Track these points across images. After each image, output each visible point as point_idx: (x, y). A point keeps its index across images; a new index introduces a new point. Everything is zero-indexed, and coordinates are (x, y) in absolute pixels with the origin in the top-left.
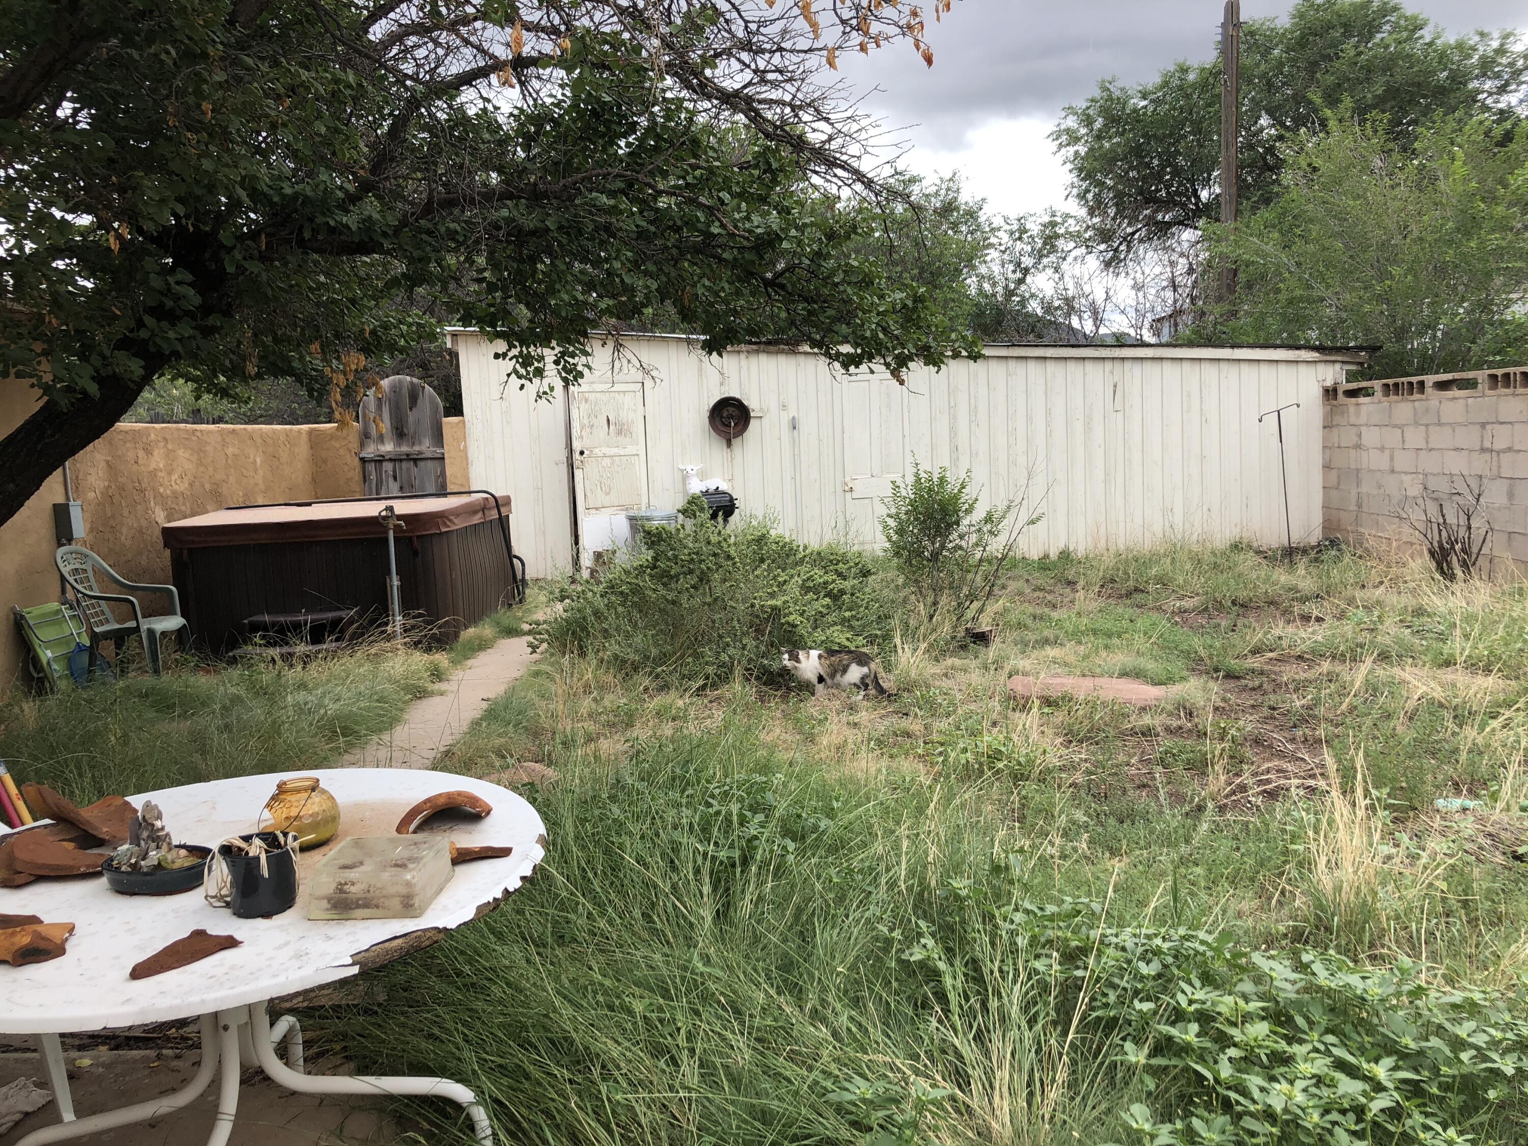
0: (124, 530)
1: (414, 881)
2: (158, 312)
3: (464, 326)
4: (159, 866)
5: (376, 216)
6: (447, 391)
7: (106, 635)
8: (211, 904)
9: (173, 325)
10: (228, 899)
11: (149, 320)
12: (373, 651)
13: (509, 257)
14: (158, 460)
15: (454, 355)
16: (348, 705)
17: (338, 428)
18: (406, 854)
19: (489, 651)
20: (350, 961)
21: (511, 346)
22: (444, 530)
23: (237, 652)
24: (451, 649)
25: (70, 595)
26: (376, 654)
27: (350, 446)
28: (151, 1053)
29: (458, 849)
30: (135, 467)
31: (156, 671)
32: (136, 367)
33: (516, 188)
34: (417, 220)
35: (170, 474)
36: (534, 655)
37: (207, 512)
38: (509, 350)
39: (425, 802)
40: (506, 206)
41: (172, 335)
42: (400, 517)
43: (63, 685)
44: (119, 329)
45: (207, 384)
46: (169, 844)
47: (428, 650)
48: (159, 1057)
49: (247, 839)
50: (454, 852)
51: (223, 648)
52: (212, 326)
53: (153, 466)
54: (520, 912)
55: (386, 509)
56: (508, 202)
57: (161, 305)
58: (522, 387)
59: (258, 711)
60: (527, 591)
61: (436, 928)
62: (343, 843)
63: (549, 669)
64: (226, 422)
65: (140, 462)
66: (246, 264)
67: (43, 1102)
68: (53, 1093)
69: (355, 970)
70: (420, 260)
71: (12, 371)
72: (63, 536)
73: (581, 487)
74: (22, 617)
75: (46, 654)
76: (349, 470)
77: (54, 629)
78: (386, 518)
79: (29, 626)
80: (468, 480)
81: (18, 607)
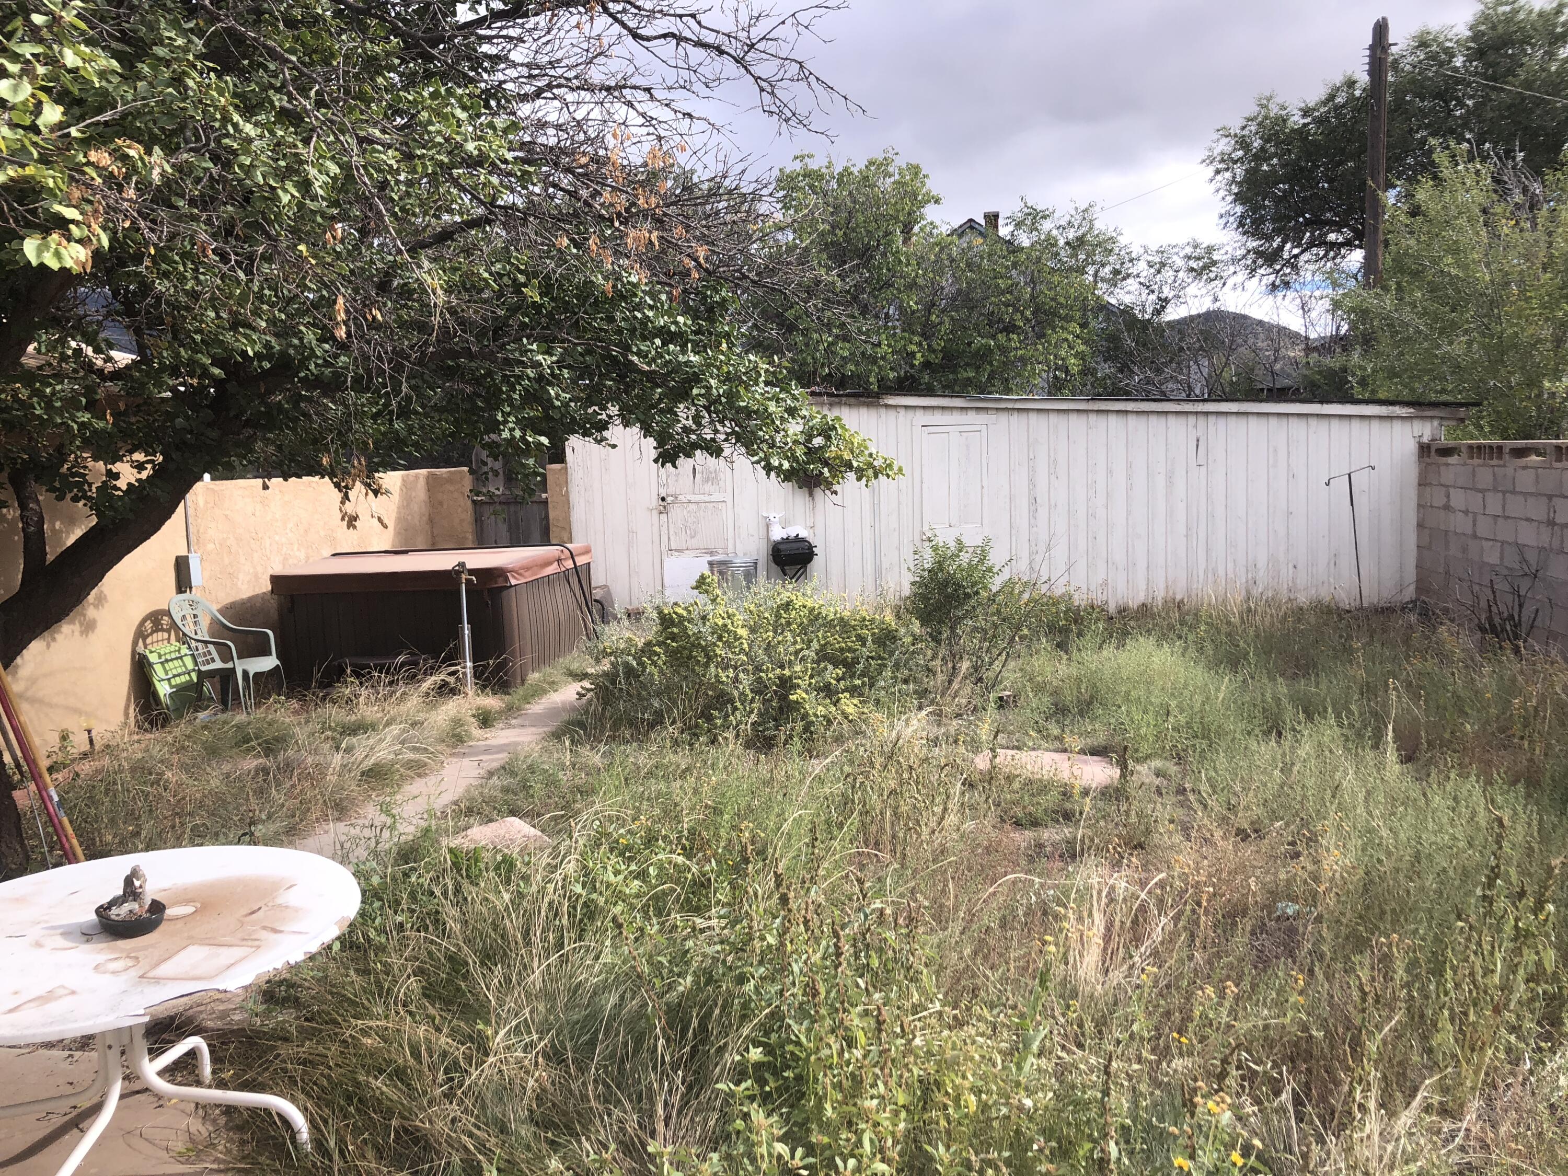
0: (241, 576)
7: (212, 674)
20: (143, 1012)
22: (511, 583)
27: (464, 489)
42: (472, 572)
53: (269, 516)
55: (459, 565)
61: (219, 990)
65: (257, 514)
72: (183, 582)
73: (664, 530)
74: (145, 657)
75: (163, 689)
76: (463, 511)
77: (175, 667)
78: (458, 573)
79: (150, 665)
80: (569, 523)
81: (140, 648)
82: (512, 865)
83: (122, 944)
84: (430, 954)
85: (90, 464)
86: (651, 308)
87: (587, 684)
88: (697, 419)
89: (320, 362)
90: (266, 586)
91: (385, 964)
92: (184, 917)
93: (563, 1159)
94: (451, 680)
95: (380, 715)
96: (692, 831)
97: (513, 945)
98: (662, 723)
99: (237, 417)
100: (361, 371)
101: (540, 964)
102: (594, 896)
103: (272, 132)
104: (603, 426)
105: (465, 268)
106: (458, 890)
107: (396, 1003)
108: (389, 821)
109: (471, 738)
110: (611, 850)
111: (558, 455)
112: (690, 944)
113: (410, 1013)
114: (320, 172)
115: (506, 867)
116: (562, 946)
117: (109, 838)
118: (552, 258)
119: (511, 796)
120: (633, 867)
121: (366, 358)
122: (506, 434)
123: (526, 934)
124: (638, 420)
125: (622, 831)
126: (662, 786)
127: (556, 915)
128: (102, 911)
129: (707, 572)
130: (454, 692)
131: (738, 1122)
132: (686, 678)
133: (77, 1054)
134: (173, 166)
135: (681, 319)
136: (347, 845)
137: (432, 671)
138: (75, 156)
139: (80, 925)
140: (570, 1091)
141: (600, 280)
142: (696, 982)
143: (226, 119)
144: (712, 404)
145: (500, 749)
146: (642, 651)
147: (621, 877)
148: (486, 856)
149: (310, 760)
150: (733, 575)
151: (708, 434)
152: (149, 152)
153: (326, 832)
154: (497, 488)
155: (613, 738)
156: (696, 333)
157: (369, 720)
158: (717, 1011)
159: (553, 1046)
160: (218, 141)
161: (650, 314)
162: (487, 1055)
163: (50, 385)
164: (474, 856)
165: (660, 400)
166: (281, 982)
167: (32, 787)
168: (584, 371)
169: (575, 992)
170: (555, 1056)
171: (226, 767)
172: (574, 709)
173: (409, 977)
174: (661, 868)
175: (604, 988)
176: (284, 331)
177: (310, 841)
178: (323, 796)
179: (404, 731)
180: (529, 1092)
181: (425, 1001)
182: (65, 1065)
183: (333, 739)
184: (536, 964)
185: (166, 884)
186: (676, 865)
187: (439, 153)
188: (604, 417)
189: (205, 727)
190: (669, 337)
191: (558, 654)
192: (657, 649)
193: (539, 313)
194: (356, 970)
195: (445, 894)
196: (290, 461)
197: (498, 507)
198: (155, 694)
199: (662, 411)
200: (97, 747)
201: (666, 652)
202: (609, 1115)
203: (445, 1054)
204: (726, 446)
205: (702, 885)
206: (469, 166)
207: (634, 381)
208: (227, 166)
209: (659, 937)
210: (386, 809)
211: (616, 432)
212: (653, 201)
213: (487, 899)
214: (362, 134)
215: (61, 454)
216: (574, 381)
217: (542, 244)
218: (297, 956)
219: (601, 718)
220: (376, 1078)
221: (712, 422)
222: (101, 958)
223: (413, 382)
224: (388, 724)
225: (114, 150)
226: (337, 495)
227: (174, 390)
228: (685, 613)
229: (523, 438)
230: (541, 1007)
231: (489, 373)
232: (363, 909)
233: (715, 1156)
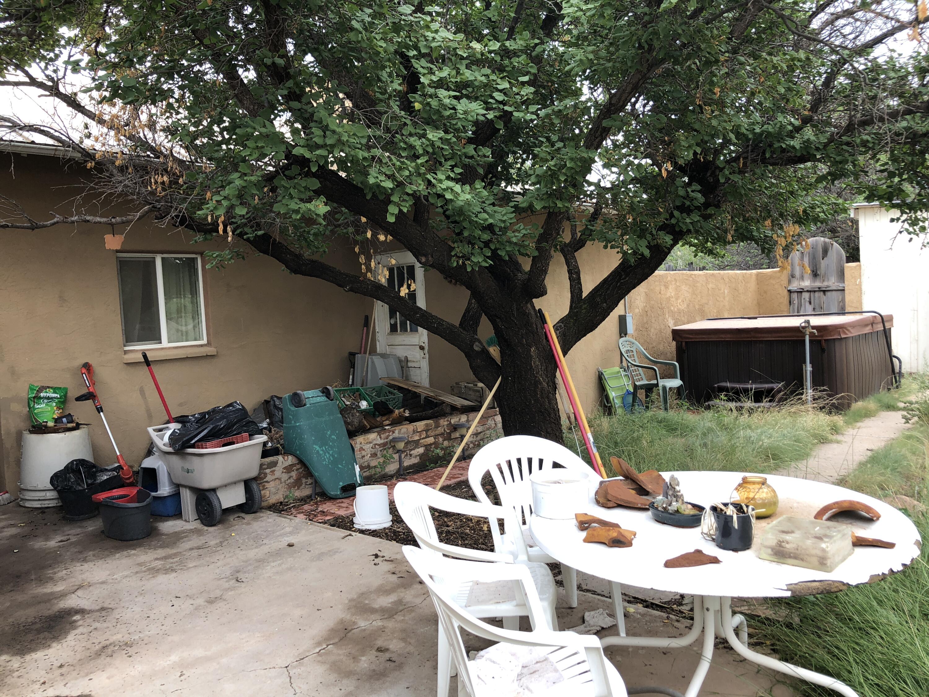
0: (652, 330)
1: (827, 550)
2: (683, 209)
3: (867, 202)
4: (677, 511)
5: (813, 138)
6: (848, 246)
7: (642, 387)
8: (704, 538)
9: (688, 215)
10: (714, 537)
11: (676, 213)
12: (793, 410)
13: (905, 153)
14: (671, 292)
15: (855, 222)
16: (777, 441)
17: (779, 271)
18: (822, 532)
19: (872, 418)
20: (786, 588)
21: (903, 212)
22: (843, 336)
23: (711, 403)
24: (845, 414)
25: (625, 364)
26: (795, 413)
27: (782, 283)
28: (665, 615)
29: (857, 537)
30: (660, 295)
31: (666, 409)
32: (668, 239)
33: (914, 107)
34: (840, 137)
35: (677, 299)
36: (907, 425)
37: (696, 321)
38: (901, 216)
39: (835, 503)
40: (905, 119)
41: (688, 221)
42: (814, 327)
43: (620, 411)
44: (661, 220)
45: (701, 248)
46: (683, 500)
47: (830, 413)
48: (668, 618)
49: (726, 505)
50: (854, 538)
51: (703, 400)
52: (709, 214)
53: (668, 295)
54: (896, 591)
55: (805, 322)
56: (907, 117)
57: (684, 204)
58: (911, 240)
59: (722, 438)
60: (903, 381)
61: (841, 582)
62: (779, 519)
63: (919, 435)
64: (707, 270)
65: (662, 292)
66: (731, 177)
67: (610, 624)
68: (617, 621)
69: (788, 594)
70: (841, 162)
71: (609, 245)
72: (623, 331)
74: (602, 373)
75: (613, 394)
76: (782, 298)
77: (617, 381)
78: (804, 328)
79: (606, 379)
80: (861, 304)
81: (600, 369)
90: (670, 335)
197: (806, 294)
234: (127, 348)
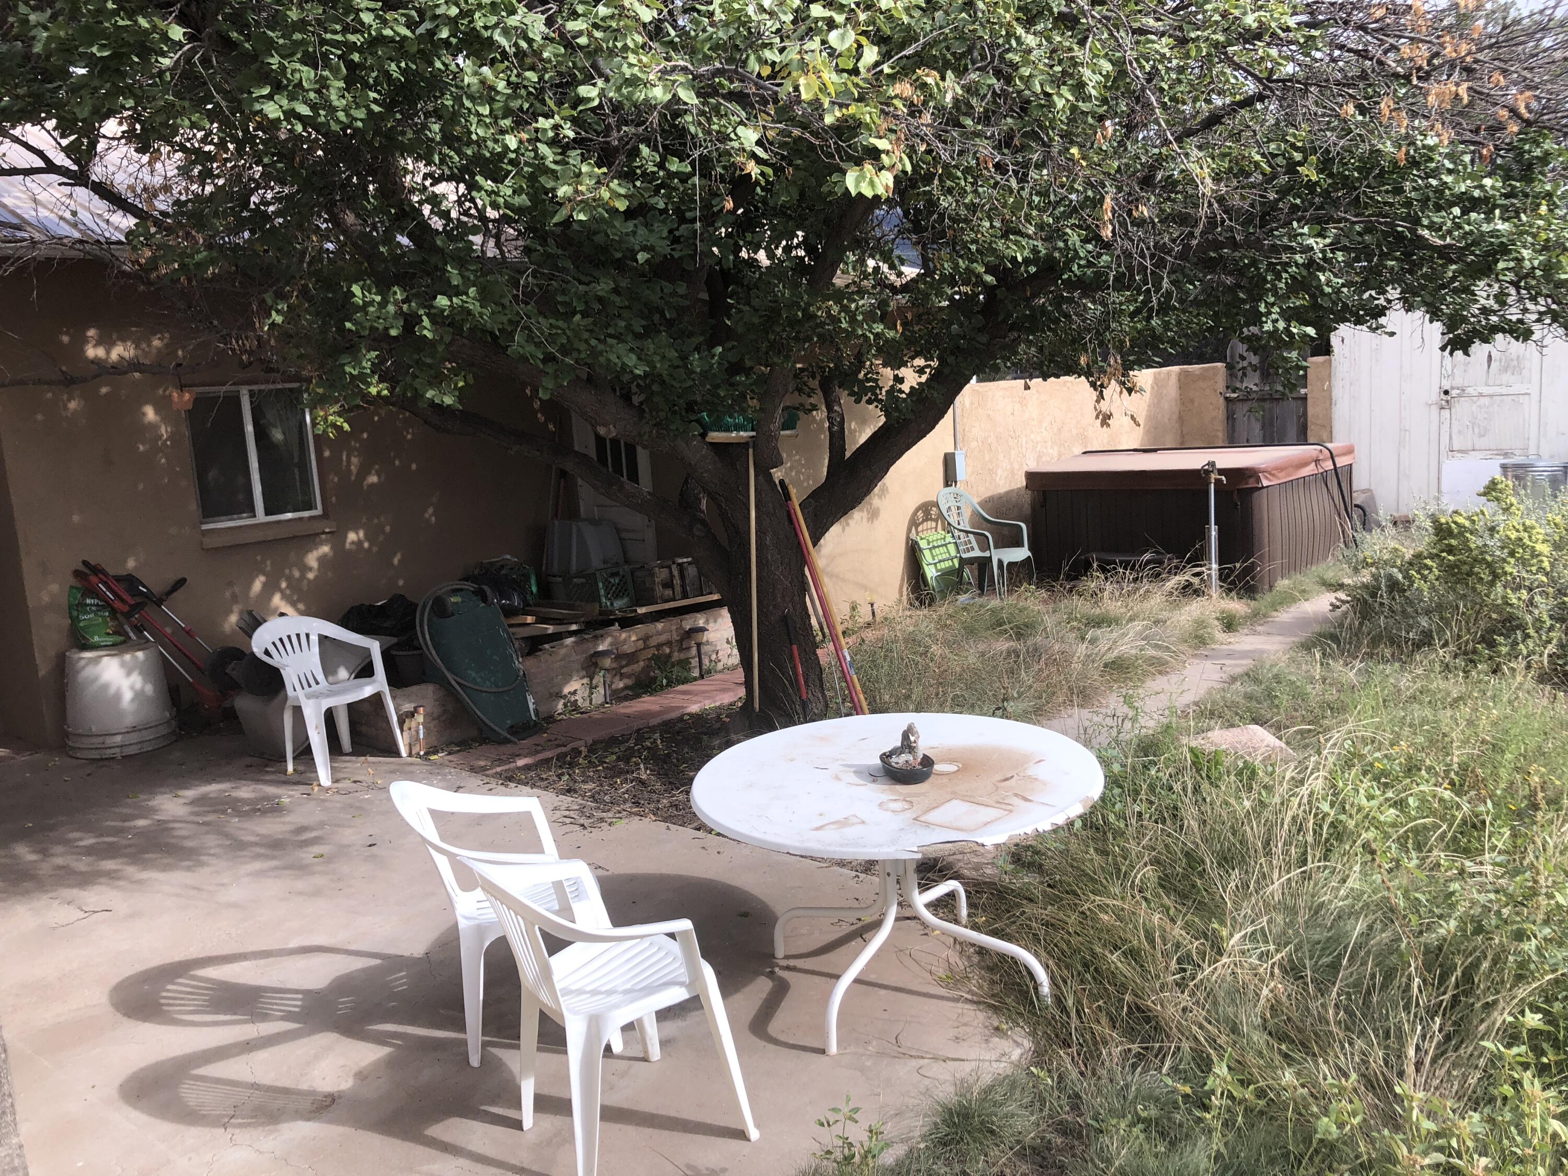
7: (971, 561)
14: (1031, 411)
27: (1217, 386)
35: (1041, 422)
42: (1222, 472)
53: (1026, 416)
55: (1208, 464)
65: (1016, 413)
72: (950, 478)
73: (1445, 428)
74: (916, 543)
75: (931, 573)
76: (1216, 410)
77: (941, 553)
78: (1207, 472)
79: (921, 550)
80: (1330, 420)
81: (913, 535)
82: (1254, 773)
83: (900, 788)
84: (1167, 846)
85: (882, 370)
86: (1450, 172)
87: (1342, 596)
88: (1501, 298)
89: (1083, 262)
90: (1021, 482)
91: (1123, 849)
92: (948, 774)
93: (1298, 1074)
94: (1196, 581)
95: (1123, 610)
96: (1464, 767)
97: (1252, 852)
98: (1430, 644)
99: (1004, 321)
100: (1123, 269)
101: (1280, 877)
102: (1343, 817)
103: (1049, 39)
104: (1380, 312)
105: (1235, 153)
106: (1196, 790)
107: (1132, 887)
108: (1131, 713)
109: (1214, 641)
110: (1365, 773)
111: (1323, 348)
112: (1454, 886)
113: (1146, 899)
114: (1094, 72)
115: (1247, 775)
116: (1305, 861)
117: (887, 698)
118: (1333, 130)
119: (1254, 704)
120: (1390, 794)
121: (1129, 255)
122: (1268, 327)
123: (1267, 844)
124: (1425, 303)
125: (1377, 755)
126: (1428, 713)
127: (1299, 831)
128: (885, 757)
129: (1498, 477)
130: (1197, 593)
131: (1506, 1087)
132: (1464, 597)
133: (862, 876)
134: (963, 87)
135: (1488, 182)
136: (1090, 731)
137: (1177, 570)
138: (886, 91)
139: (869, 767)
140: (1308, 1009)
141: (1388, 147)
142: (1462, 928)
143: (1009, 35)
144: (1521, 278)
145: (1244, 655)
146: (1411, 564)
147: (1374, 803)
148: (1227, 761)
149: (1057, 647)
150: (1534, 482)
151: (1513, 314)
152: (943, 78)
153: (1070, 716)
154: (1252, 383)
155: (1371, 655)
156: (1506, 196)
157: (1112, 614)
158: (1485, 965)
159: (1291, 961)
160: (1001, 57)
161: (1449, 179)
162: (1222, 955)
163: (855, 301)
164: (1215, 759)
165: (1453, 279)
166: (1028, 847)
167: (831, 646)
168: (1364, 252)
169: (1316, 913)
170: (1292, 970)
171: (982, 647)
172: (1326, 620)
173: (1145, 865)
174: (1423, 800)
175: (1351, 913)
176: (1052, 234)
177: (1055, 722)
178: (1068, 681)
179: (1146, 628)
180: (1262, 1001)
181: (1160, 891)
182: (852, 883)
183: (1079, 629)
184: (1276, 876)
185: (935, 743)
186: (1441, 800)
187: (1214, 32)
188: (1382, 301)
189: (964, 609)
190: (1469, 203)
191: (1310, 561)
192: (1428, 562)
193: (1312, 192)
194: (1096, 850)
195: (1184, 789)
196: (1050, 361)
197: (1255, 404)
198: (924, 576)
199: (1456, 291)
200: (878, 618)
201: (1440, 565)
202: (1350, 1044)
203: (1178, 946)
204: (1536, 327)
205: (1475, 825)
206: (1246, 41)
207: (1422, 259)
208: (1009, 80)
209: (1417, 873)
210: (1128, 700)
211: (1396, 318)
212: (1464, 48)
213: (1227, 803)
214: (1136, 25)
215: (859, 361)
216: (1349, 264)
217: (1323, 115)
218: (1045, 826)
219: (1357, 634)
220: (1111, 952)
221: (1521, 300)
222: (885, 797)
223: (1174, 277)
224: (1131, 619)
225: (915, 81)
226: (1094, 395)
227: (951, 299)
228: (1467, 524)
229: (1287, 330)
230: (1280, 919)
231: (1254, 263)
232: (1104, 794)
233: (1476, 1117)
234: (204, 527)
